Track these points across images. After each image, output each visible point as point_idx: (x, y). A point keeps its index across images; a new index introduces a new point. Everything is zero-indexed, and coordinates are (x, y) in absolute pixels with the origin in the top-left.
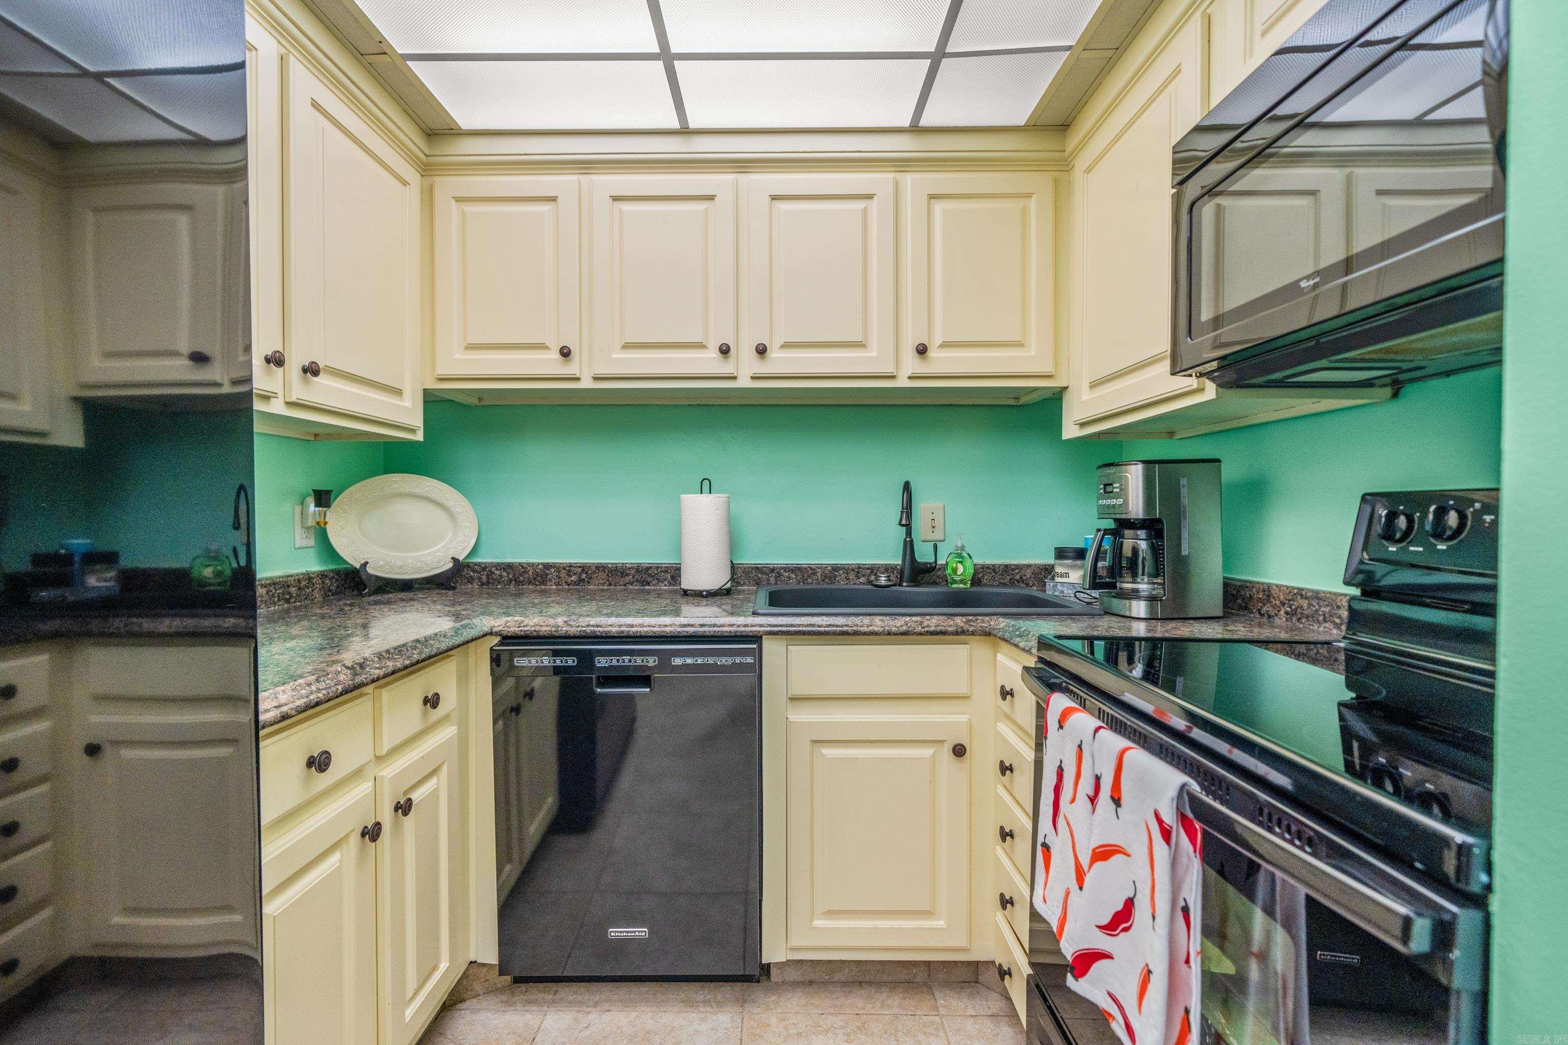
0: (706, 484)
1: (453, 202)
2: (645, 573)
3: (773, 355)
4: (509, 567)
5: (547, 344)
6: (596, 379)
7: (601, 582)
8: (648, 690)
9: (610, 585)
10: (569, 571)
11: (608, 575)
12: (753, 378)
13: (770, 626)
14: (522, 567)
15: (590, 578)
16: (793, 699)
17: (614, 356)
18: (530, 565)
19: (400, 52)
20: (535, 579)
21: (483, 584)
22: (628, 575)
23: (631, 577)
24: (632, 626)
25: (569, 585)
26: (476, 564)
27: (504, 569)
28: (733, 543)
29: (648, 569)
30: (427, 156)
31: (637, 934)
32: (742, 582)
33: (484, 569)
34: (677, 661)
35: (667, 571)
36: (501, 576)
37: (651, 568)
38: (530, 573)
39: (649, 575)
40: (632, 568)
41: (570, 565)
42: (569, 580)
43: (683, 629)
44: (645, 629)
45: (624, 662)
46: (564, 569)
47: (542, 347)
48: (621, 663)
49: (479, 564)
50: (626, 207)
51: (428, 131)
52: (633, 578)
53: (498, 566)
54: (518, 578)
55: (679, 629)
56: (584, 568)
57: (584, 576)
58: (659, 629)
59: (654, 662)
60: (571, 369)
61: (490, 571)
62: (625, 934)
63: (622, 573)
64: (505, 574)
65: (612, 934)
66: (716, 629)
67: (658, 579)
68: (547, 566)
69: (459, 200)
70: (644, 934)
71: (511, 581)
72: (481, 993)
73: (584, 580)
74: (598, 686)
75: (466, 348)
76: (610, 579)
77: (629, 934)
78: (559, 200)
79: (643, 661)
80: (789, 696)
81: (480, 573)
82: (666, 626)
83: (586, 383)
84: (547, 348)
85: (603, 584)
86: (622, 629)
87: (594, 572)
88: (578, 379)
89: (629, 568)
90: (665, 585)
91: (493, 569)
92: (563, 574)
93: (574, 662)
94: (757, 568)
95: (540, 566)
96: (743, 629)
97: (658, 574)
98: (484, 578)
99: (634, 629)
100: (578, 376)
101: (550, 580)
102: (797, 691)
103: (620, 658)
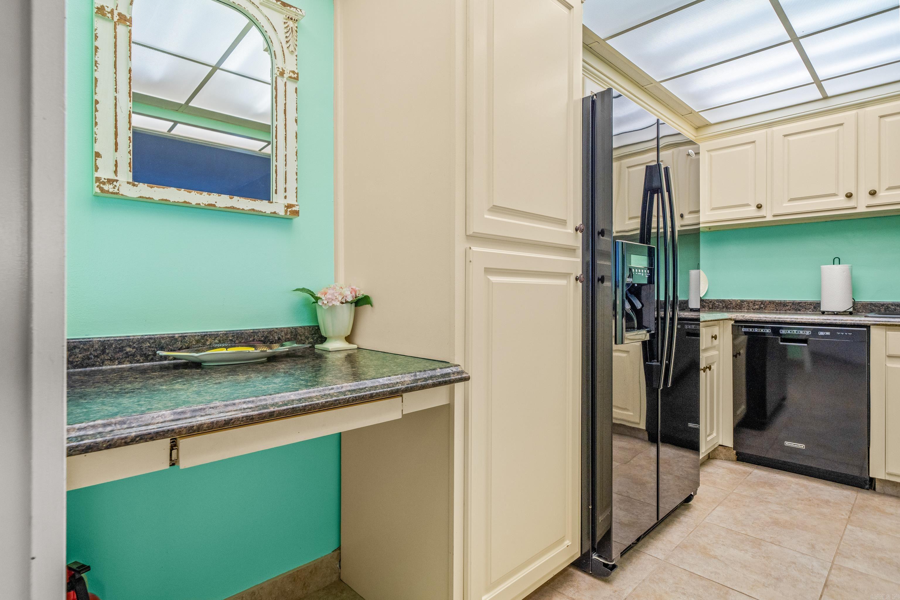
0: (837, 260)
1: (707, 152)
2: (798, 305)
3: (881, 194)
4: (723, 301)
5: (750, 204)
6: (774, 216)
7: (772, 309)
8: (806, 345)
9: (777, 310)
10: (754, 303)
11: (776, 306)
12: (867, 207)
13: (875, 321)
14: (730, 301)
15: (766, 307)
16: (889, 356)
17: (784, 205)
18: (734, 300)
19: (697, 111)
20: (736, 307)
21: (710, 308)
22: (787, 306)
23: (789, 307)
24: (797, 319)
25: (754, 310)
26: (706, 300)
27: (721, 302)
28: (854, 289)
29: (799, 303)
30: (695, 137)
31: (799, 446)
32: (861, 311)
33: (711, 302)
34: (821, 333)
35: (811, 304)
36: (719, 305)
37: (801, 303)
38: (734, 304)
39: (800, 306)
40: (790, 302)
41: (755, 301)
42: (754, 308)
43: (824, 321)
44: (804, 320)
45: (794, 332)
46: (752, 302)
47: (748, 205)
48: (792, 333)
49: (708, 300)
50: (791, 138)
51: (696, 127)
52: (790, 307)
53: (718, 301)
54: (727, 306)
55: (822, 321)
56: (762, 302)
57: (762, 306)
58: (812, 321)
59: (809, 333)
60: (762, 213)
61: (714, 303)
62: (793, 445)
63: (784, 305)
64: (721, 304)
65: (786, 444)
66: (843, 321)
67: (805, 308)
68: (742, 301)
69: (708, 151)
70: (803, 447)
71: (724, 307)
72: (723, 459)
73: (762, 308)
74: (781, 342)
75: (711, 210)
76: (777, 308)
77: (795, 445)
78: (756, 142)
79: (803, 333)
80: (887, 354)
81: (708, 303)
82: (815, 319)
83: (769, 218)
84: (750, 205)
85: (773, 310)
86: (792, 320)
87: (768, 304)
88: (765, 217)
89: (788, 303)
90: (810, 311)
91: (715, 302)
92: (751, 305)
93: (769, 331)
94: (872, 304)
95: (739, 301)
96: (858, 322)
97: (805, 306)
98: (711, 306)
99: (798, 320)
100: (765, 216)
101: (744, 307)
102: (892, 352)
103: (792, 331)
